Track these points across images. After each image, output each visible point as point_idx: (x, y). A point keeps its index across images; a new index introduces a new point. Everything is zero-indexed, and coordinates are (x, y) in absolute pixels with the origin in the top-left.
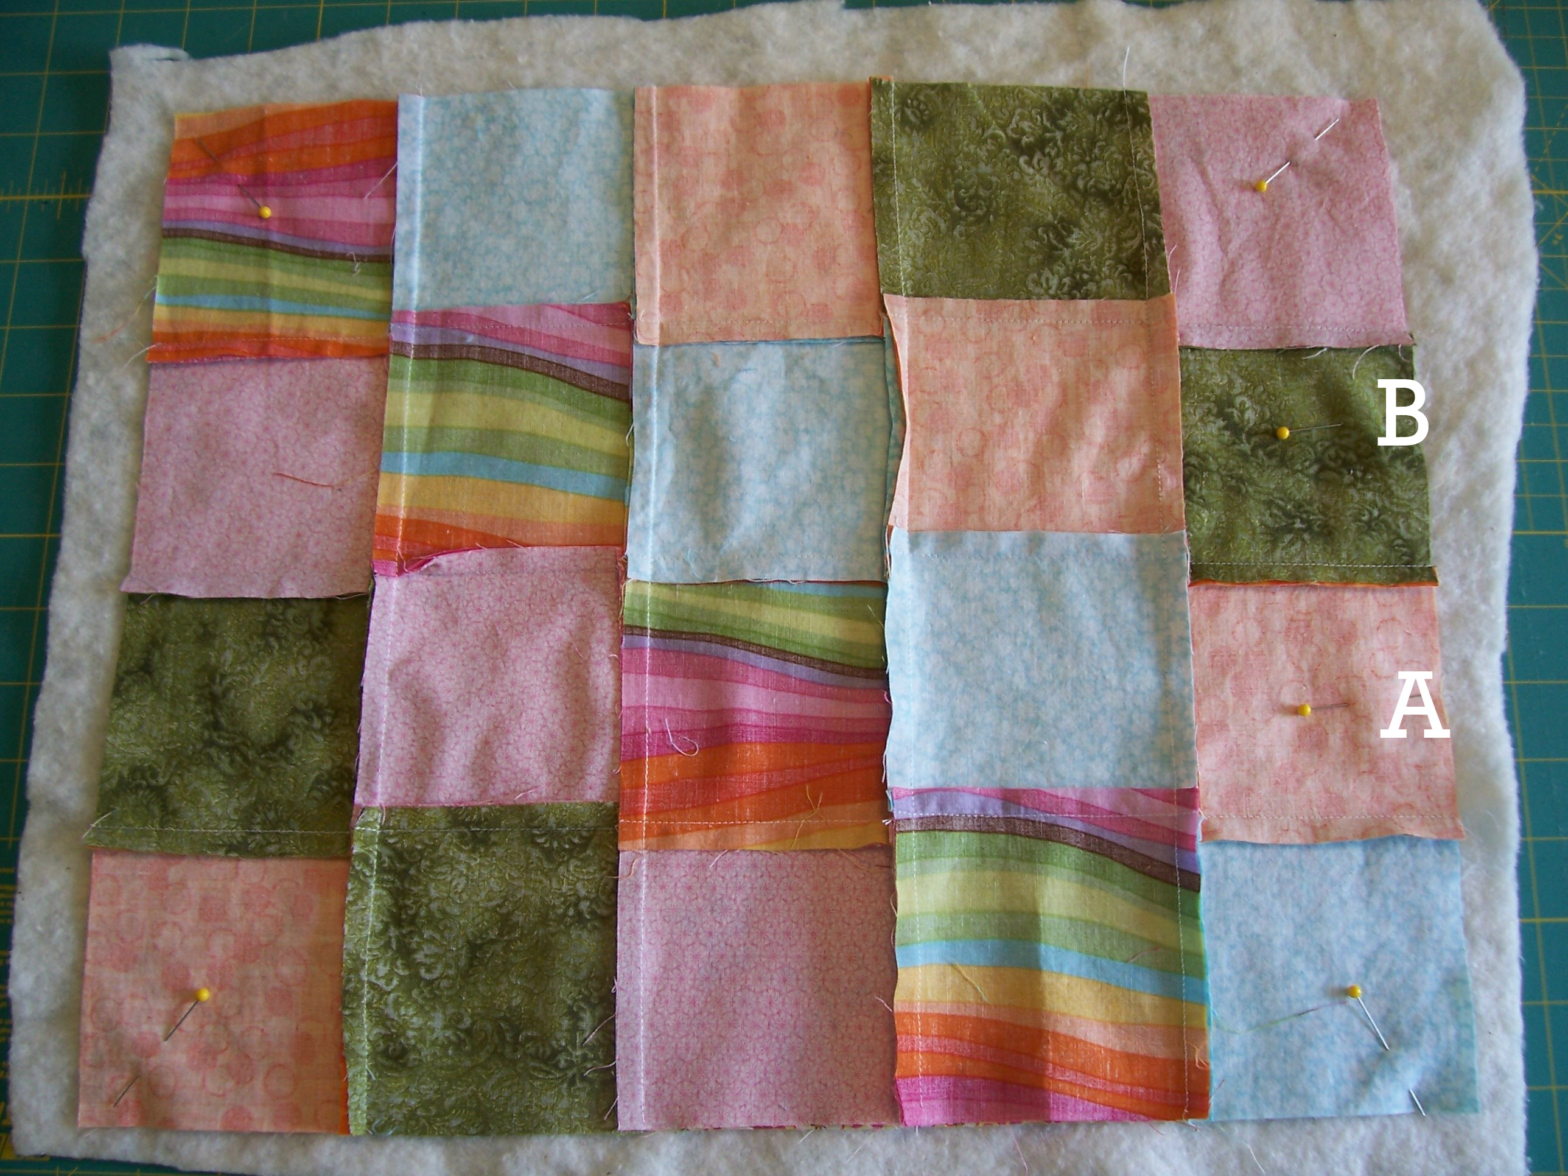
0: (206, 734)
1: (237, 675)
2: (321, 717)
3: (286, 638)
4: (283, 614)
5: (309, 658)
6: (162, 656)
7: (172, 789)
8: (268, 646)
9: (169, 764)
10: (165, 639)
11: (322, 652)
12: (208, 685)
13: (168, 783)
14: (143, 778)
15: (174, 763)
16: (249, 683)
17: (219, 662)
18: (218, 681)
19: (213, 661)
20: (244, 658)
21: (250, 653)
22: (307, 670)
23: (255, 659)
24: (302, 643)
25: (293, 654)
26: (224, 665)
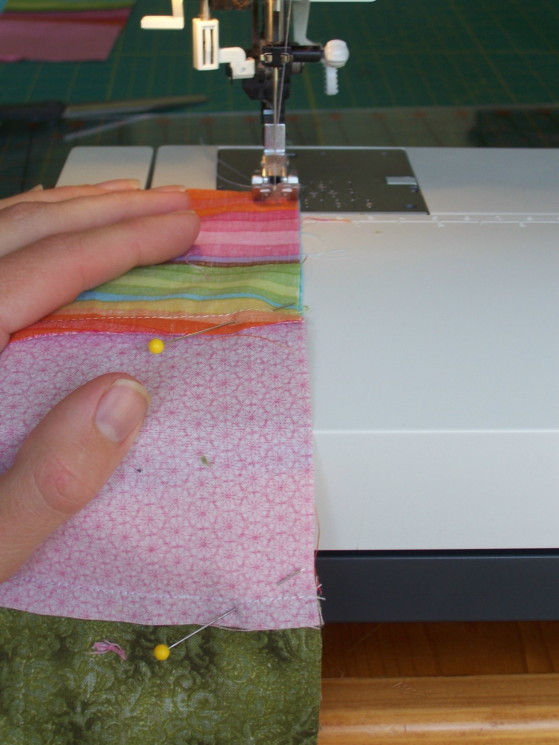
1: (102, 704)
5: (191, 691)
6: (11, 672)
8: (137, 670)
10: (15, 653)
11: (204, 686)
12: (67, 713)
16: (117, 716)
17: (79, 687)
18: (79, 709)
19: (72, 684)
20: (109, 685)
21: (116, 678)
22: (188, 706)
23: (123, 688)
24: (179, 671)
25: (169, 685)
26: (85, 691)
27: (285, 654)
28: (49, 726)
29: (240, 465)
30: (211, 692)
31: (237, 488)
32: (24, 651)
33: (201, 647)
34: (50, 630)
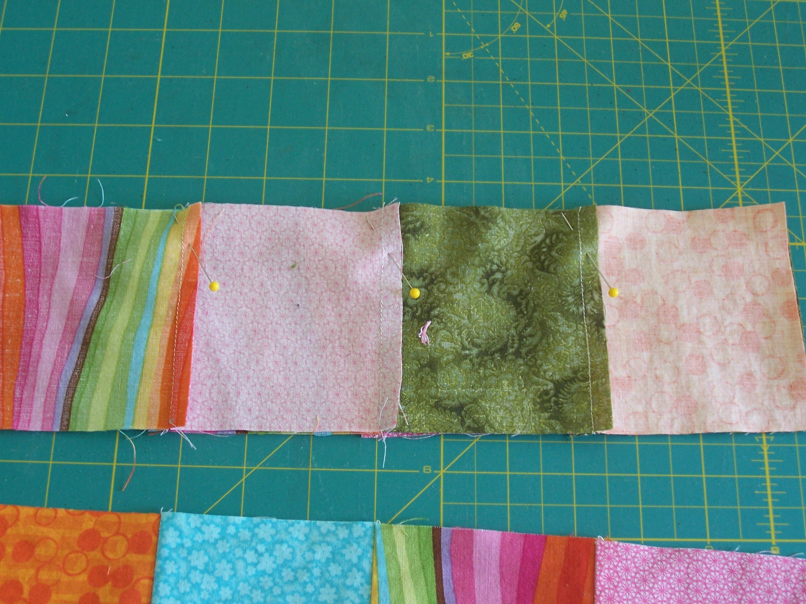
0: (510, 357)
1: (461, 338)
2: (493, 273)
3: (431, 304)
4: (411, 308)
5: (447, 283)
6: (448, 398)
7: (557, 377)
8: (437, 316)
9: (537, 383)
10: (434, 397)
11: (443, 275)
12: (471, 360)
13: (552, 381)
14: (549, 401)
15: (535, 378)
16: (468, 328)
17: (452, 352)
18: (467, 352)
19: (451, 357)
20: (448, 334)
21: (444, 329)
22: (457, 284)
23: (449, 325)
24: (435, 290)
25: (444, 296)
26: (454, 348)
27: (418, 224)
28: (481, 371)
29: (297, 246)
30: (446, 271)
31: (312, 247)
32: (433, 391)
33: (418, 278)
34: (417, 376)
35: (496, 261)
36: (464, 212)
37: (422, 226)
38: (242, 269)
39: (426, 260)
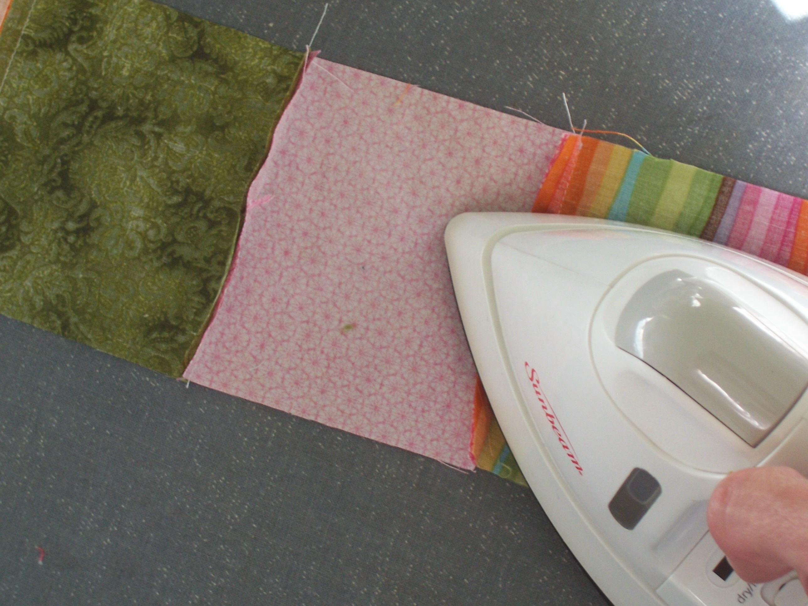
0: (104, 105)
1: (155, 152)
2: (77, 232)
3: (176, 214)
4: (205, 217)
6: (207, 74)
7: (59, 56)
8: (176, 192)
9: (87, 57)
10: (224, 81)
11: (145, 251)
12: (156, 117)
13: (67, 53)
14: (83, 28)
15: (86, 65)
16: (141, 163)
17: (176, 135)
18: (157, 129)
19: (181, 129)
20: (171, 163)
21: (174, 172)
22: (132, 230)
23: (164, 175)
24: (164, 230)
25: (155, 218)
26: (171, 140)
27: (155, 335)
28: (149, 97)
30: (139, 255)
32: (223, 90)
35: (66, 247)
36: (82, 334)
37: (149, 331)
38: (421, 346)
39: (160, 280)
